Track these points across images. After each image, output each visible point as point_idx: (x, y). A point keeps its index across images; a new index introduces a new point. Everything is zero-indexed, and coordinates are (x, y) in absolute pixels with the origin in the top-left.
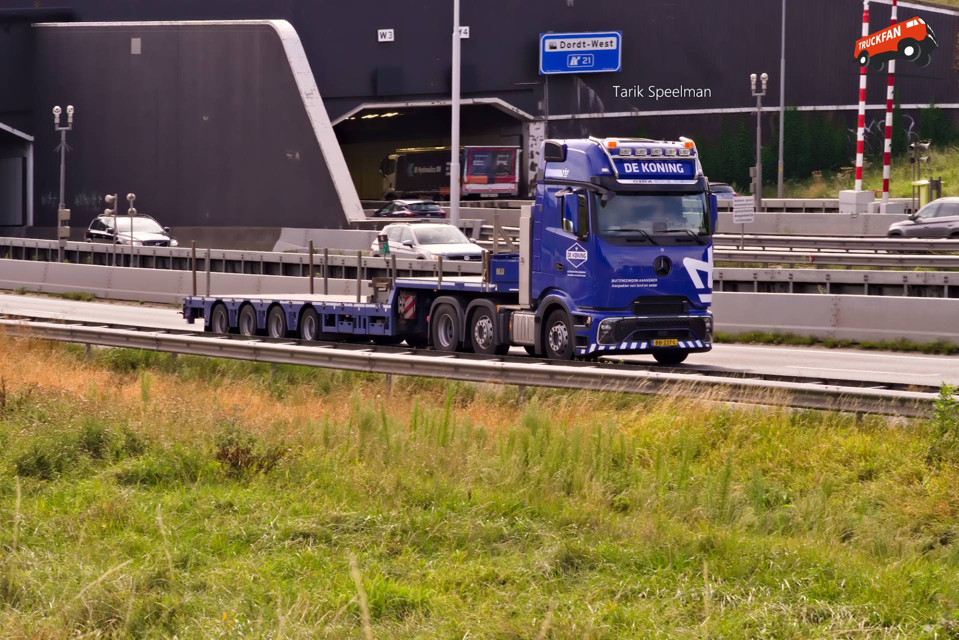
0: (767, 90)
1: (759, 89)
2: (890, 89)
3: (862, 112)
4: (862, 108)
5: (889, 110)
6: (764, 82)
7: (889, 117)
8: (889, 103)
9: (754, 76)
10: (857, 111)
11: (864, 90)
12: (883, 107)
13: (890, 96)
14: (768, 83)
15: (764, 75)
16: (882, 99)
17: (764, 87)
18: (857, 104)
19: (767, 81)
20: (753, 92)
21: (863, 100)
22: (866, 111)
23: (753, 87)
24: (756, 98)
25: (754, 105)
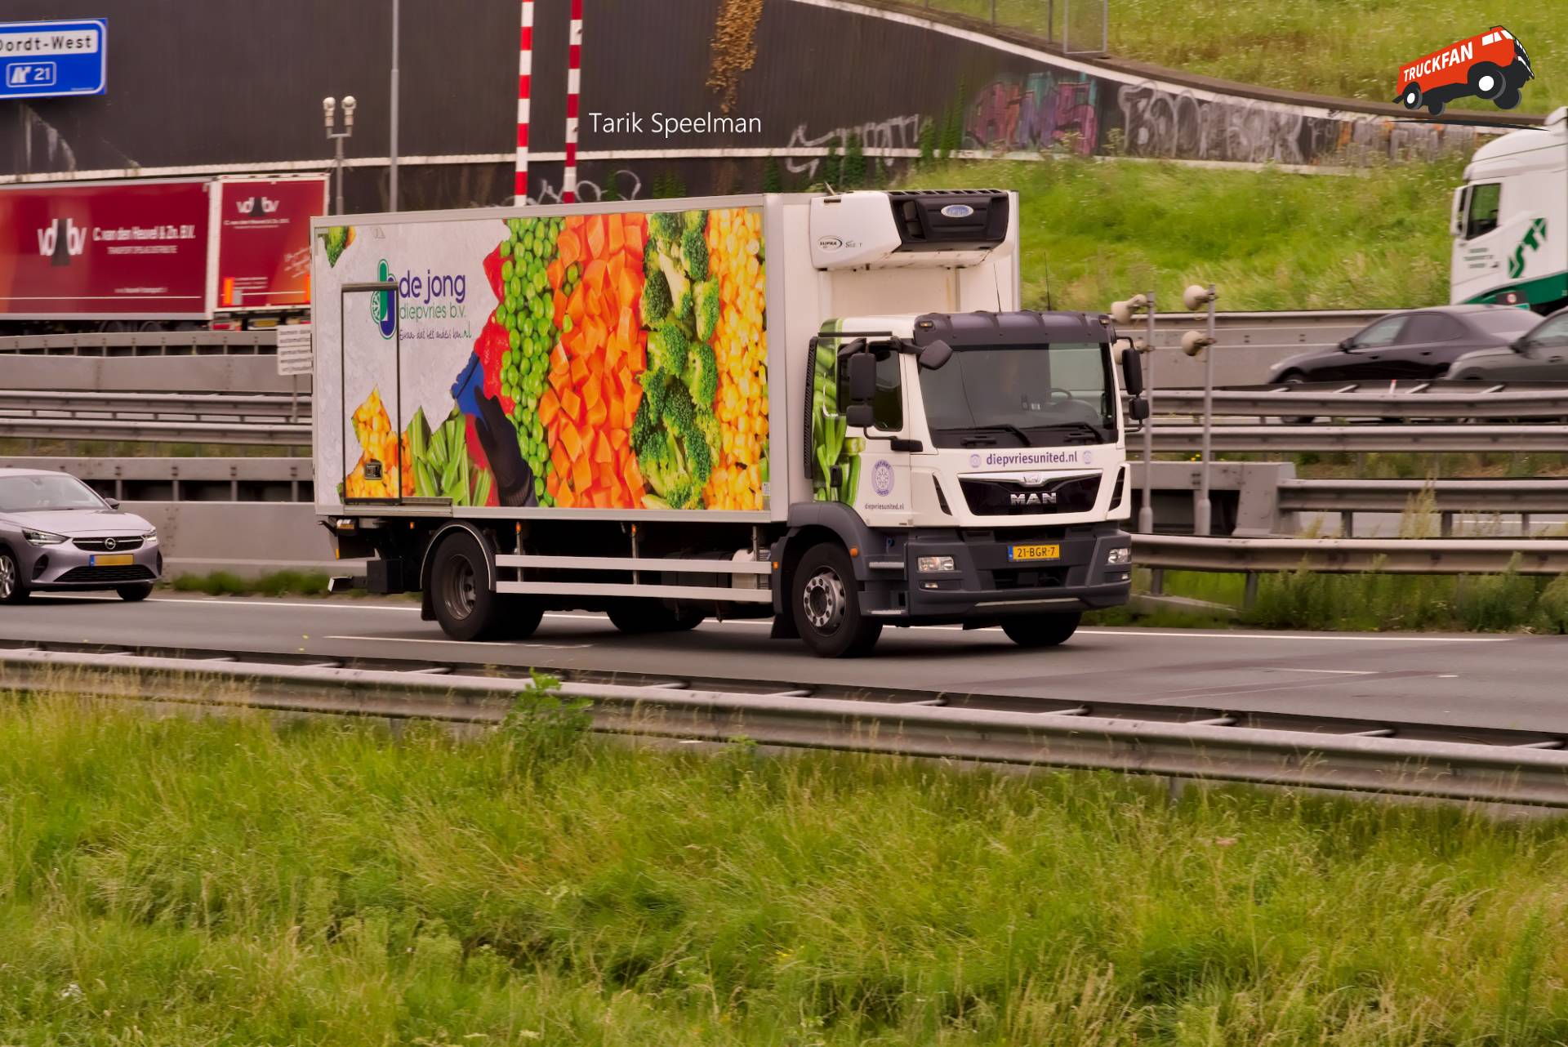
0: (355, 127)
1: (339, 126)
2: (572, 123)
3: (522, 167)
4: (522, 158)
5: (571, 161)
6: (349, 112)
7: (570, 174)
8: (571, 149)
9: (330, 100)
10: (513, 164)
11: (524, 126)
12: (561, 156)
13: (571, 137)
14: (356, 114)
15: (349, 99)
16: (558, 144)
17: (349, 121)
18: (513, 151)
19: (355, 111)
20: (329, 131)
21: (523, 145)
22: (531, 164)
23: (329, 122)
24: (336, 139)
25: (331, 155)
